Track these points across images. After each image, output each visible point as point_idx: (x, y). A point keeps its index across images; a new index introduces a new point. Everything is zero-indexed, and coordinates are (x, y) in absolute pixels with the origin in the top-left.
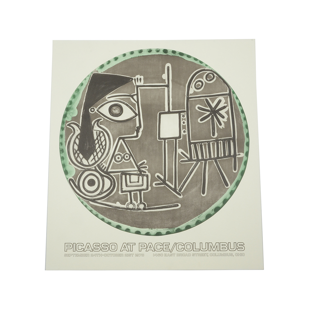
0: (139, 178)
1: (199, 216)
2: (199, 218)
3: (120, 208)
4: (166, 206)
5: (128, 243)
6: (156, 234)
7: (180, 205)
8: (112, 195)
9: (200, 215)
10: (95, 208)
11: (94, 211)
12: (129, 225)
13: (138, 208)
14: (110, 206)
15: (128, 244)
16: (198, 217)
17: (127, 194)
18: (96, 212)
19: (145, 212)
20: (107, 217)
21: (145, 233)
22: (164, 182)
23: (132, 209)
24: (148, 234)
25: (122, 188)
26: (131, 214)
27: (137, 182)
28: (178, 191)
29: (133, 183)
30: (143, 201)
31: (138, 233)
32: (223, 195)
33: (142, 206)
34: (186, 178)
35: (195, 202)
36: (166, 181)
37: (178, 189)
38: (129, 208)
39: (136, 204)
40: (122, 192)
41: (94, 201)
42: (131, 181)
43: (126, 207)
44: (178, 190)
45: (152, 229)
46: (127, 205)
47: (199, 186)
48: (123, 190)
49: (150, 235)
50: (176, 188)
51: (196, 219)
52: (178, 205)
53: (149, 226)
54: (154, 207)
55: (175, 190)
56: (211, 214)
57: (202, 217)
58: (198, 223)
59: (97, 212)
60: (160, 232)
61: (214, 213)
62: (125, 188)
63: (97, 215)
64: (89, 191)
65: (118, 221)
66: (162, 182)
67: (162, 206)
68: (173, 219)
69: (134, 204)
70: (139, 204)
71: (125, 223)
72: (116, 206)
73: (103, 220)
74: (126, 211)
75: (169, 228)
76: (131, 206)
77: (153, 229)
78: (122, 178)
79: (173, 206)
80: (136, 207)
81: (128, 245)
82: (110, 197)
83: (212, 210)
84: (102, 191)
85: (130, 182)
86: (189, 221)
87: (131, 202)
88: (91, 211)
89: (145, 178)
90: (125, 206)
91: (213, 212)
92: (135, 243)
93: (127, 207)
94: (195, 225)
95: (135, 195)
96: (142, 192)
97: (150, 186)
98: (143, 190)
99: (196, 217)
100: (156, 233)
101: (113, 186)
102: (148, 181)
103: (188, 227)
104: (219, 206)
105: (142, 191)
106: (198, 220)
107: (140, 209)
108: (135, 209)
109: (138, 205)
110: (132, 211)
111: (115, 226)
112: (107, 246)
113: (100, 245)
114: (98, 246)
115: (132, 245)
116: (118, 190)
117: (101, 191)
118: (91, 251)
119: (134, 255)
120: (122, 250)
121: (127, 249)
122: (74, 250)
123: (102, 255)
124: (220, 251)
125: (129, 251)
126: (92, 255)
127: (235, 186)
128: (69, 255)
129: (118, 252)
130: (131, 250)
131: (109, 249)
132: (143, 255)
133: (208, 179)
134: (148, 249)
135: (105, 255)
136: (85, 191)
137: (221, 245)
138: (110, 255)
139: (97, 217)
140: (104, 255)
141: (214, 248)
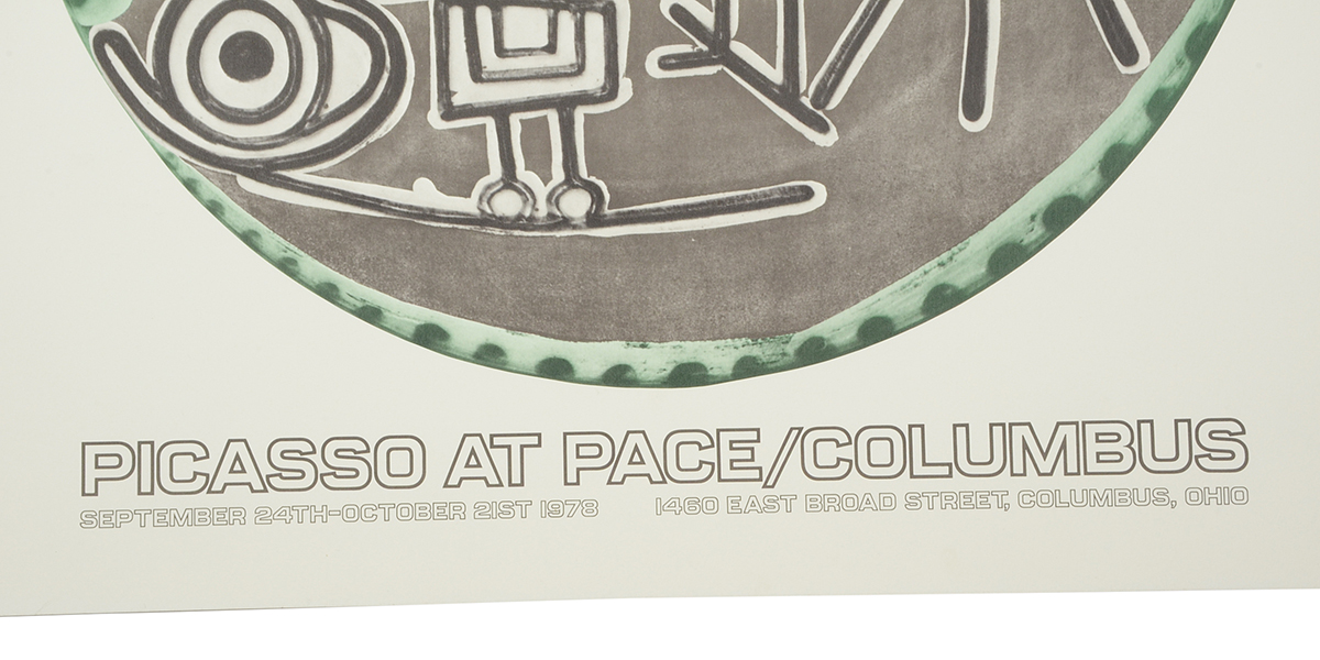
0: (553, 24)
1: (944, 256)
2: (948, 267)
3: (438, 219)
4: (731, 200)
5: (492, 436)
6: (673, 372)
7: (821, 193)
8: (381, 132)
9: (955, 249)
10: (278, 217)
11: (272, 240)
12: (495, 320)
13: (551, 216)
14: (375, 204)
15: (497, 441)
16: (941, 265)
17: (484, 126)
18: (286, 243)
19: (601, 238)
20: (355, 276)
21: (598, 370)
22: (718, 47)
23: (518, 222)
24: (618, 376)
25: (445, 92)
26: (512, 254)
27: (544, 49)
28: (806, 101)
29: (520, 58)
30: (583, 173)
31: (556, 369)
32: (1103, 118)
33: (576, 204)
34: (862, 19)
35: (919, 167)
36: (727, 39)
37: (808, 87)
38: (498, 214)
39: (541, 191)
40: (450, 112)
41: (266, 172)
42: (508, 44)
43: (477, 212)
44: (806, 93)
45: (643, 346)
46: (481, 199)
47: (942, 65)
48: (457, 101)
49: (634, 383)
50: (796, 85)
51: (929, 275)
52: (808, 194)
53: (625, 325)
54: (659, 209)
55: (787, 95)
56: (1024, 243)
57: (963, 263)
58: (941, 300)
59: (292, 247)
60: (698, 360)
61: (1042, 236)
62: (465, 91)
63: (287, 266)
64: (230, 109)
65: (428, 295)
66: (705, 48)
67: (708, 203)
68: (781, 279)
69: (526, 187)
70: (560, 190)
71: (475, 313)
72: (411, 207)
73: (328, 292)
74: (479, 238)
75: (755, 336)
76: (508, 204)
77: (651, 344)
78: (447, 29)
79: (777, 196)
80: (543, 211)
81: (492, 446)
82: (369, 145)
83: (1033, 218)
84: (319, 110)
85: (501, 51)
86: (882, 293)
87: (509, 180)
88: (249, 238)
89: (595, 23)
90: (468, 205)
91: (1039, 230)
92: (539, 435)
93: (483, 212)
94: (921, 317)
95: (536, 134)
96: (580, 114)
97: (627, 74)
98: (585, 98)
99: (927, 267)
100: (670, 368)
101: (386, 76)
102: (616, 45)
103: (876, 330)
104: (1074, 191)
105: (574, 108)
106: (941, 282)
107: (566, 222)
108: (531, 218)
109: (553, 199)
110: (517, 233)
111: (410, 330)
112: (356, 455)
113: (314, 452)
114: (303, 457)
115: (522, 447)
116: (419, 102)
117: (308, 111)
118: (258, 486)
119: (534, 511)
120: (454, 481)
121: (486, 470)
122: (146, 488)
123: (328, 513)
124: (1086, 473)
125: (501, 485)
126: (264, 516)
127: (1180, 63)
128: (110, 519)
129: (432, 491)
130: (516, 479)
131: (373, 472)
132: (590, 508)
133: (1004, 21)
134: (623, 467)
135: (351, 513)
136: (210, 109)
137: (1090, 438)
138: (380, 512)
139: (293, 275)
140: (340, 513)
141: (1045, 455)
